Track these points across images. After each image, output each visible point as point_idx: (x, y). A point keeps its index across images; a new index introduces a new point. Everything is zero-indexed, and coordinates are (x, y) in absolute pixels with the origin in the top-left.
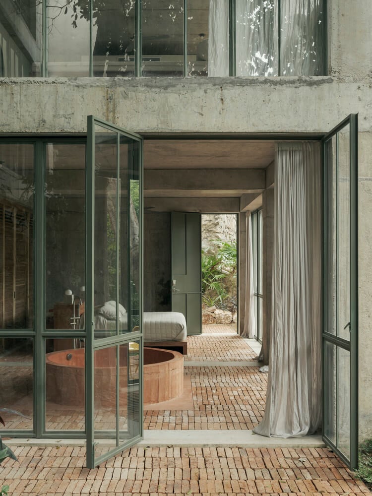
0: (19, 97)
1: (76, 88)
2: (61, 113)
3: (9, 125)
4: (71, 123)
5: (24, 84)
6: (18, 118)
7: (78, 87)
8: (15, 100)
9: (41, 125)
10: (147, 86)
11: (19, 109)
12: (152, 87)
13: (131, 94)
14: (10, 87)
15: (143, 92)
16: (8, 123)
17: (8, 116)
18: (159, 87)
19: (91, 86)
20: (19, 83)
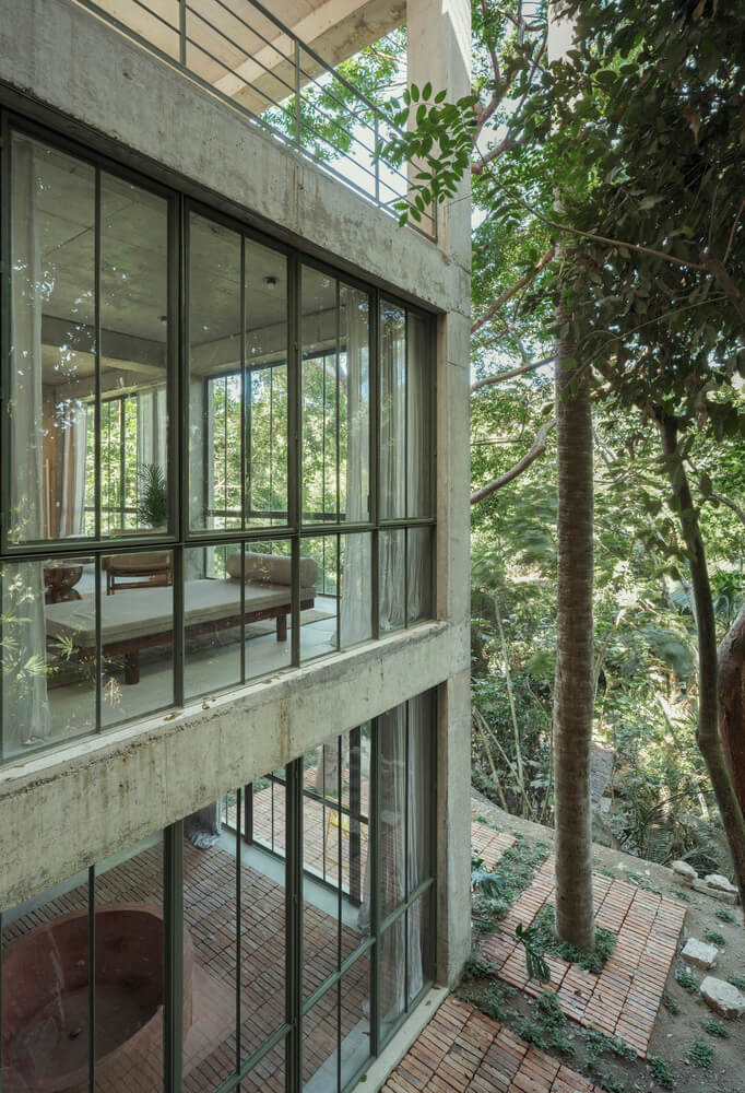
0: (164, 761)
1: (245, 714)
2: (227, 762)
3: (148, 823)
4: (241, 774)
5: (171, 735)
6: (164, 802)
7: (247, 711)
8: (158, 770)
9: (199, 796)
10: (321, 681)
11: (164, 785)
12: (325, 681)
13: (307, 699)
14: (147, 751)
15: (318, 691)
16: (146, 820)
17: (146, 806)
18: (332, 679)
19: (264, 704)
20: (163, 738)
